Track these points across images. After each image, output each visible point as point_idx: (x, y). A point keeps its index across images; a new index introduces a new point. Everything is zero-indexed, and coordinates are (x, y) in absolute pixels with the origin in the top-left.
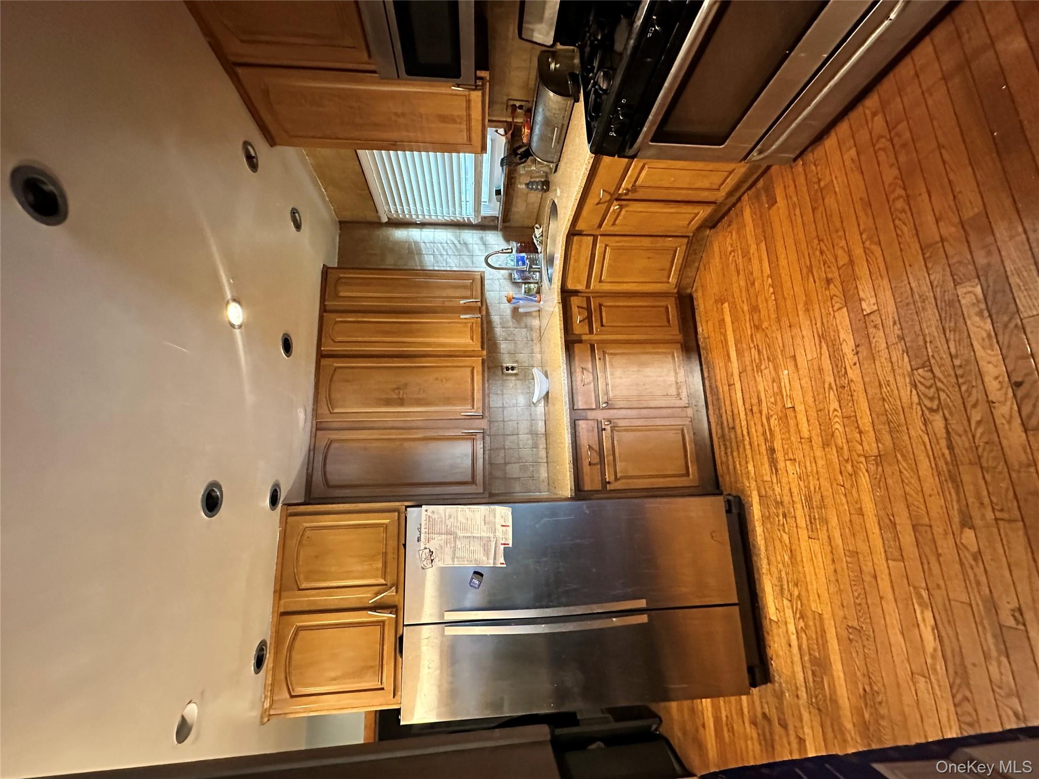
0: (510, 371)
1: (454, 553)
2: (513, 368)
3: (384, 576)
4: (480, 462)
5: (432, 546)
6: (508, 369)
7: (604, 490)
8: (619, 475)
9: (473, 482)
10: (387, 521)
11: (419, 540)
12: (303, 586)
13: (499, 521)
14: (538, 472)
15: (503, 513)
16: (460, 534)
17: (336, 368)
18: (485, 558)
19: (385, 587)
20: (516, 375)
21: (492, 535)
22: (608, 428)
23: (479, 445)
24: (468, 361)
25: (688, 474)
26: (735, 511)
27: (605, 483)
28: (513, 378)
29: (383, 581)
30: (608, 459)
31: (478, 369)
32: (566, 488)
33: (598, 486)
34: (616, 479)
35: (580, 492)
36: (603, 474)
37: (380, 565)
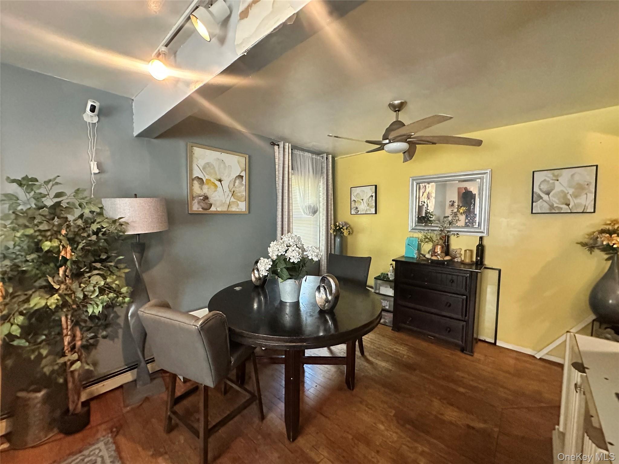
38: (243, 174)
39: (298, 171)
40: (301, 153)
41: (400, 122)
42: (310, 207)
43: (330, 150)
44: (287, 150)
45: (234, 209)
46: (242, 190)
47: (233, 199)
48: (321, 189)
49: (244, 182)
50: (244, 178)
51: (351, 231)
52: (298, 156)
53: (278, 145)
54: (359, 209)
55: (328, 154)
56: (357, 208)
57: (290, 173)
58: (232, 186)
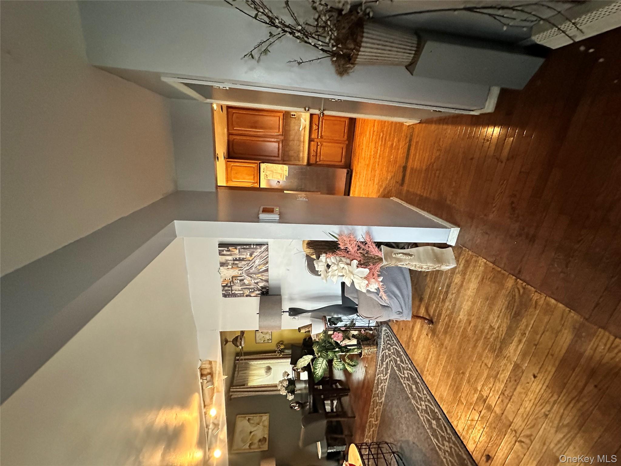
0: (293, 116)
1: (273, 176)
2: (294, 115)
3: (254, 180)
4: (281, 151)
5: (267, 174)
6: (292, 115)
7: (316, 164)
8: (321, 159)
9: (278, 157)
10: (254, 166)
11: (264, 172)
12: (233, 180)
13: (285, 169)
14: (300, 154)
15: (286, 167)
16: (274, 171)
17: (234, 113)
18: (280, 178)
19: (254, 183)
20: (295, 118)
21: (282, 173)
22: (320, 145)
23: (281, 145)
24: (279, 114)
25: (341, 161)
26: (350, 173)
27: (316, 162)
28: (294, 119)
29: (253, 181)
30: (318, 154)
31: (281, 117)
32: (305, 162)
33: (314, 162)
34: (320, 161)
35: (309, 164)
36: (316, 159)
37: (253, 177)
38: (247, 418)
39: (244, 381)
40: (235, 379)
41: (233, 340)
42: (267, 372)
43: (233, 358)
44: (234, 390)
45: (267, 423)
46: (256, 418)
47: (261, 424)
48: (256, 363)
49: (252, 418)
50: (249, 417)
51: (281, 343)
52: (237, 381)
53: (231, 396)
54: (269, 339)
55: (236, 360)
56: (268, 340)
57: (247, 387)
58: (254, 425)
